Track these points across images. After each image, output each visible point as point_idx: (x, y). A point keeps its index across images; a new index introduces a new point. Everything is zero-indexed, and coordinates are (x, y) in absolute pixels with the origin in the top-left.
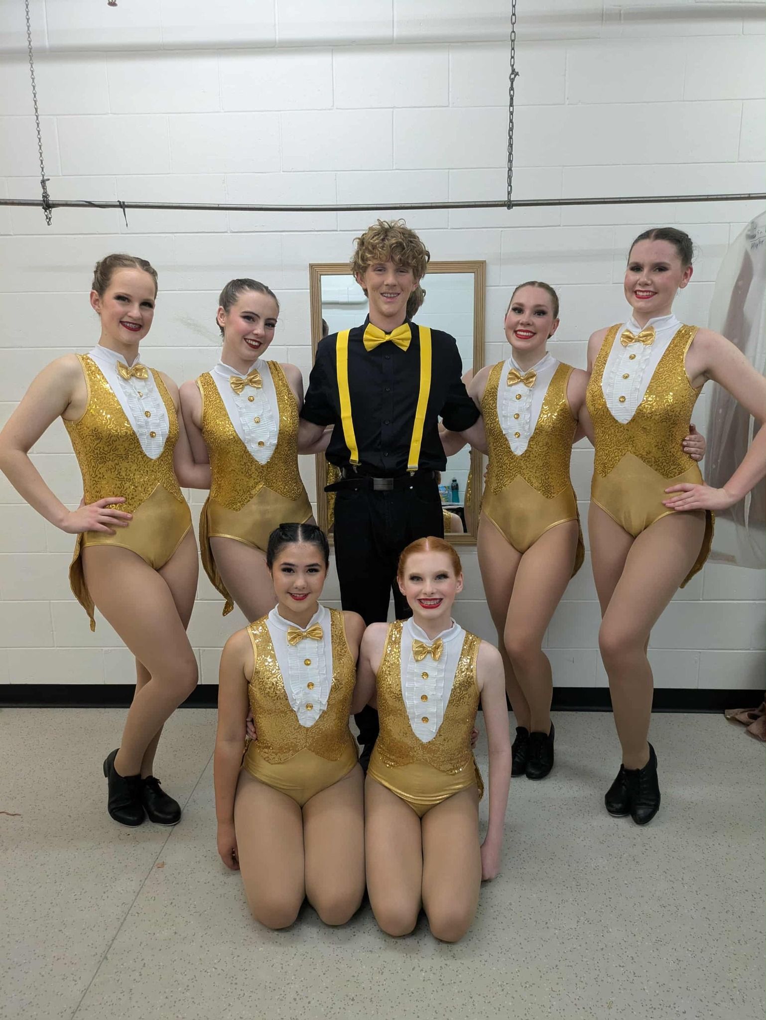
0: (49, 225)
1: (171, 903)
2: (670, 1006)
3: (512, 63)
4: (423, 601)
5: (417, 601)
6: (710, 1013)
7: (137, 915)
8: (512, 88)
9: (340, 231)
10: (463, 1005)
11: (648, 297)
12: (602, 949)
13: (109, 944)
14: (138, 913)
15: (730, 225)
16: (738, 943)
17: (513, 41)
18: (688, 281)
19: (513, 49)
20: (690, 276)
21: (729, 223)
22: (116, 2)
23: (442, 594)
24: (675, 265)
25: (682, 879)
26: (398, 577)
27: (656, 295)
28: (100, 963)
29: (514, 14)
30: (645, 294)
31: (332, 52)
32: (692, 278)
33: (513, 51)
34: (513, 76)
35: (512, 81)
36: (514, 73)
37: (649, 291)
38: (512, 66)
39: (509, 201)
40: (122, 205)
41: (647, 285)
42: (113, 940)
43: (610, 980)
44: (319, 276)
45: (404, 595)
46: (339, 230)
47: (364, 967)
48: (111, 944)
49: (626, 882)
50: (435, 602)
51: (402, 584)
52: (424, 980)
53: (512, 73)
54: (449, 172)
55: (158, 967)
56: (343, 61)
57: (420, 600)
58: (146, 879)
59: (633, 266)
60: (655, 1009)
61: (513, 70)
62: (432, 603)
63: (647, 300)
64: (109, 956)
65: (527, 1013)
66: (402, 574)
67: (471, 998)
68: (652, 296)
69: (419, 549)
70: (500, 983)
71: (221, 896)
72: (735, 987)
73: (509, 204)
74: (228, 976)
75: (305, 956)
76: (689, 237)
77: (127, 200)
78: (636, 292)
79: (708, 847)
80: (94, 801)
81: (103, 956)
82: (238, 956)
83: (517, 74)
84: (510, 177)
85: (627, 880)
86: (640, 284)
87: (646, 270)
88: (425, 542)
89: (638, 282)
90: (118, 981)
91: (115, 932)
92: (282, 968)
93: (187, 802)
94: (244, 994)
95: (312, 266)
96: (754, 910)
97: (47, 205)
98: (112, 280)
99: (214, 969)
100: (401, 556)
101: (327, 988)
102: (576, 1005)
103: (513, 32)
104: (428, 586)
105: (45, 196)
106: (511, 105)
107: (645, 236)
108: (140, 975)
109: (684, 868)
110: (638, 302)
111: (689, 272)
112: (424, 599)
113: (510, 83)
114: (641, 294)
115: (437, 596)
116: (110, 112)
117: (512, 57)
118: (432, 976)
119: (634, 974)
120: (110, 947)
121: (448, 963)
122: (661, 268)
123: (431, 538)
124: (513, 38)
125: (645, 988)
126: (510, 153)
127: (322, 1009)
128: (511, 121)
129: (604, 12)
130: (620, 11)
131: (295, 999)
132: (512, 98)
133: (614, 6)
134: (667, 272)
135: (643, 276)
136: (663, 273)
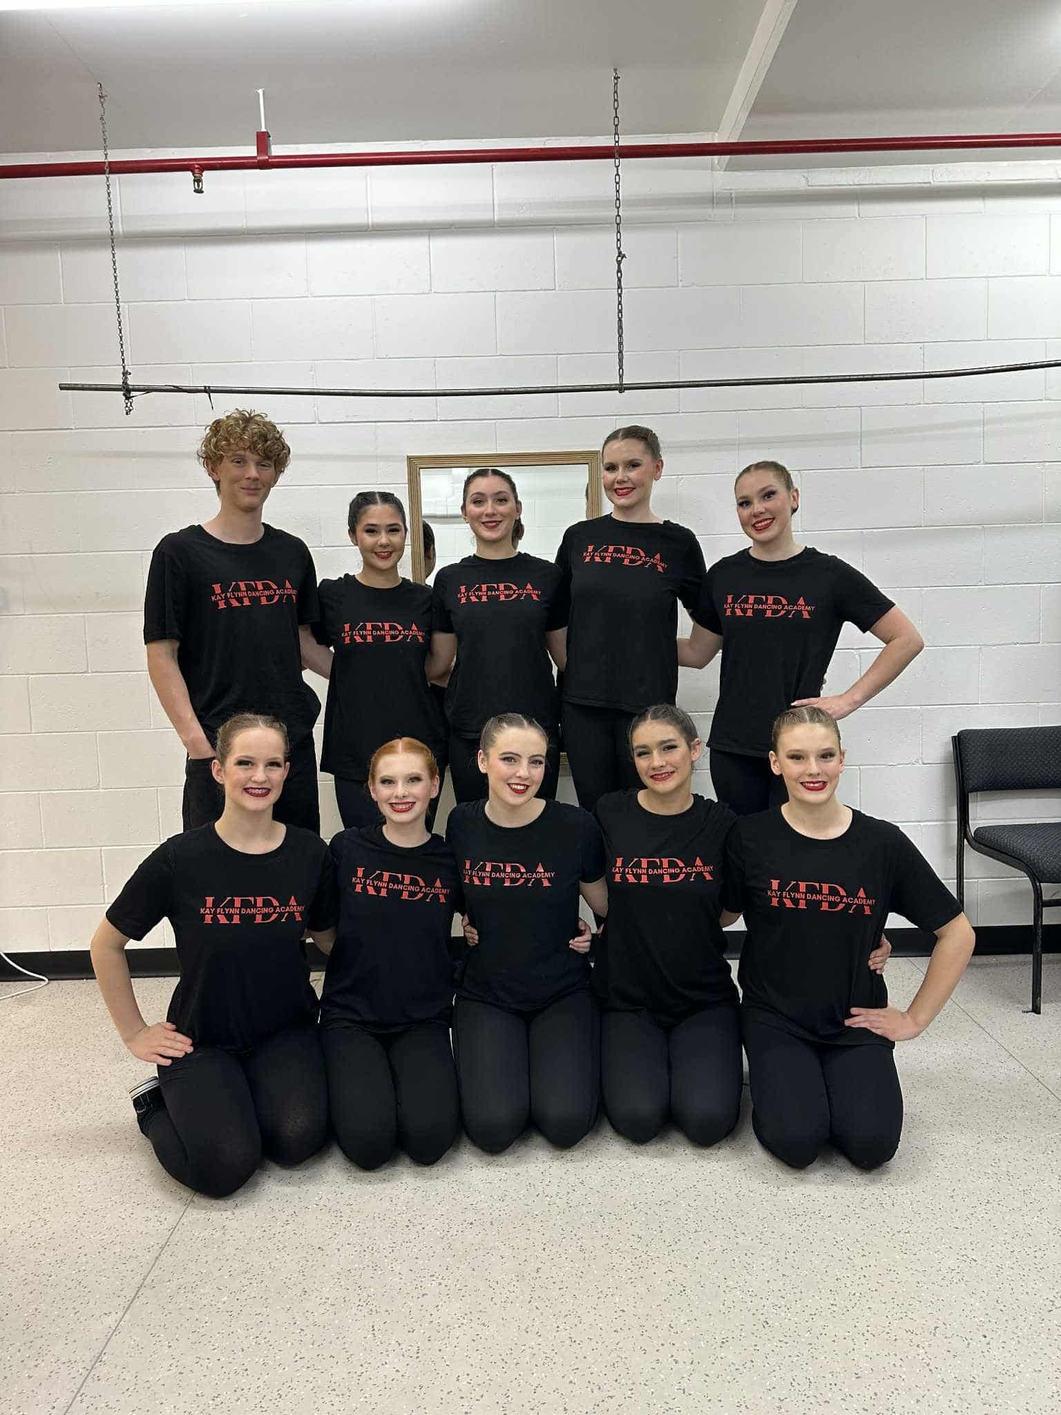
0: (127, 414)
3: (619, 246)
4: (394, 805)
5: (389, 806)
6: (857, 1216)
8: (619, 271)
9: (441, 421)
11: (626, 494)
15: (861, 410)
17: (618, 224)
18: (661, 472)
19: (619, 232)
20: (662, 468)
21: (860, 407)
22: (203, 189)
23: (415, 797)
24: (646, 460)
26: (369, 782)
27: (635, 490)
29: (618, 199)
30: (624, 491)
31: (429, 236)
33: (619, 234)
34: (619, 259)
35: (619, 263)
36: (621, 255)
37: (628, 488)
38: (619, 249)
39: (621, 384)
40: (207, 390)
41: (624, 481)
44: (418, 469)
45: (375, 800)
46: (439, 419)
50: (407, 806)
51: (374, 790)
53: (619, 256)
54: (557, 358)
56: (440, 244)
57: (391, 804)
59: (608, 467)
61: (620, 253)
62: (404, 807)
63: (627, 496)
65: (661, 1225)
66: (373, 777)
68: (631, 492)
69: (392, 750)
73: (621, 388)
77: (213, 384)
78: (615, 490)
83: (624, 256)
84: (621, 360)
86: (618, 482)
87: (620, 469)
88: (398, 743)
89: (616, 481)
95: (410, 459)
97: (127, 391)
100: (373, 758)
101: (443, 1215)
102: (714, 1216)
103: (619, 215)
104: (400, 789)
105: (125, 383)
106: (620, 287)
107: (614, 437)
110: (619, 499)
111: (660, 464)
112: (395, 804)
113: (617, 265)
114: (621, 491)
115: (410, 800)
116: (186, 298)
117: (618, 240)
122: (633, 464)
123: (406, 739)
124: (618, 221)
126: (620, 336)
127: (438, 1233)
128: (620, 303)
129: (715, 195)
130: (731, 194)
131: (407, 1226)
132: (619, 280)
133: (725, 189)
134: (640, 467)
135: (620, 474)
136: (636, 468)
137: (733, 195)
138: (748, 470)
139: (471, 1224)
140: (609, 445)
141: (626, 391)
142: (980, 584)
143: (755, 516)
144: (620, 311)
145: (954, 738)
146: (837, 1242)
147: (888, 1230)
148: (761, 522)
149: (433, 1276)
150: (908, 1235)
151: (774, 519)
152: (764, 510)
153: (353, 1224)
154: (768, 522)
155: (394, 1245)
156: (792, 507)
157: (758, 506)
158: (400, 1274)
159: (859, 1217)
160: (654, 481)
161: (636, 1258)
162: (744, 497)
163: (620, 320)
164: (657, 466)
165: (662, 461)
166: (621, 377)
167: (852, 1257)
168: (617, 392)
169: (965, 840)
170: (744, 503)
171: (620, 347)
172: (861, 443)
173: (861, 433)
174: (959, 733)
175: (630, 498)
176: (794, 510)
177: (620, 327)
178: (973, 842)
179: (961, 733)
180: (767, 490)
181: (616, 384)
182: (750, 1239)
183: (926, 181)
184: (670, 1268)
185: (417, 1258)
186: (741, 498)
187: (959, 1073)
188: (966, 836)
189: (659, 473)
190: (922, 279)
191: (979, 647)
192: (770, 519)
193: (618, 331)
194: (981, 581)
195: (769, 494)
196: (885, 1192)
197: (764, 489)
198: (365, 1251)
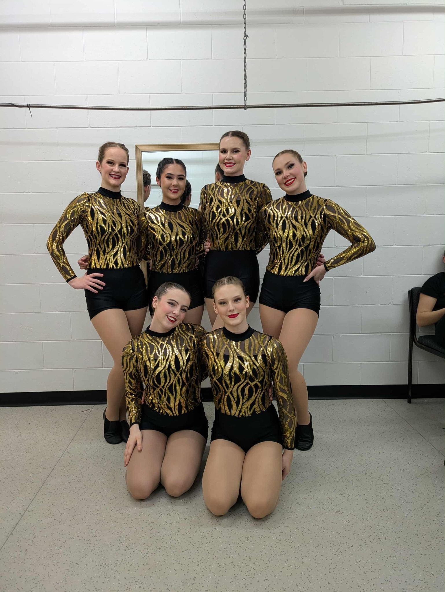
1: (53, 504)
2: (344, 544)
3: (245, 31)
6: (367, 546)
7: (31, 511)
8: (245, 44)
10: (225, 548)
11: (231, 166)
12: (306, 517)
13: (14, 527)
14: (32, 510)
16: (383, 511)
18: (249, 157)
20: (250, 154)
24: (243, 149)
25: (352, 481)
27: (235, 165)
28: (8, 537)
30: (230, 164)
31: (147, 30)
32: (251, 156)
34: (245, 38)
35: (245, 40)
36: (246, 36)
37: (232, 163)
38: (245, 32)
39: (246, 105)
40: (28, 106)
41: (230, 159)
42: (16, 525)
43: (310, 532)
44: (141, 152)
46: (152, 126)
47: (167, 532)
48: (15, 527)
49: (320, 483)
52: (202, 537)
53: (245, 36)
55: (43, 537)
58: (37, 493)
59: (222, 150)
60: (335, 545)
61: (245, 35)
64: (13, 533)
65: (262, 551)
67: (230, 545)
68: (233, 165)
70: (246, 537)
71: (83, 500)
72: (381, 533)
73: (246, 107)
74: (85, 540)
75: (132, 528)
76: (247, 135)
78: (225, 164)
79: (366, 464)
80: (7, 454)
81: (10, 533)
82: (92, 530)
83: (248, 36)
85: (320, 482)
86: (227, 159)
87: (229, 152)
89: (226, 158)
90: (19, 546)
91: (18, 521)
92: (118, 534)
93: (64, 453)
94: (95, 549)
95: (137, 146)
96: (392, 494)
98: (105, 154)
99: (77, 537)
101: (145, 543)
102: (290, 545)
106: (245, 53)
107: (226, 135)
108: (33, 542)
109: (353, 475)
110: (227, 169)
111: (249, 153)
113: (244, 41)
114: (228, 164)
116: (21, 61)
117: (245, 28)
118: (206, 535)
119: (324, 528)
120: (15, 528)
121: (216, 528)
122: (236, 151)
125: (330, 535)
126: (245, 79)
127: (141, 554)
128: (245, 62)
129: (295, 9)
130: (303, 9)
131: (125, 550)
132: (245, 49)
133: (300, 6)
134: (239, 153)
135: (228, 155)
136: (238, 153)
137: (304, 10)
138: (278, 155)
139: (160, 549)
140: (225, 138)
141: (248, 109)
142: (424, 214)
143: (285, 178)
144: (245, 66)
145: (409, 292)
146: (357, 562)
147: (384, 555)
148: (288, 181)
149: (137, 582)
150: (395, 558)
151: (295, 178)
152: (289, 175)
153: (96, 549)
154: (292, 180)
155: (117, 562)
156: (304, 172)
157: (286, 173)
158: (119, 580)
159: (368, 547)
160: (246, 161)
161: (248, 571)
162: (278, 169)
163: (245, 71)
164: (248, 154)
165: (250, 151)
166: (245, 101)
167: (366, 572)
168: (244, 109)
169: (413, 342)
170: (278, 172)
171: (245, 86)
172: (367, 142)
173: (367, 136)
174: (412, 289)
175: (232, 169)
176: (306, 174)
177: (245, 75)
178: (418, 344)
179: (413, 289)
180: (289, 164)
181: (243, 105)
182: (310, 560)
183: (405, 3)
184: (267, 578)
185: (129, 570)
186: (276, 170)
187: (414, 462)
188: (414, 340)
189: (248, 157)
190: (401, 56)
191: (423, 246)
192: (293, 179)
193: (244, 77)
194: (425, 213)
195: (290, 166)
196: (381, 532)
197: (287, 163)
198: (101, 565)
